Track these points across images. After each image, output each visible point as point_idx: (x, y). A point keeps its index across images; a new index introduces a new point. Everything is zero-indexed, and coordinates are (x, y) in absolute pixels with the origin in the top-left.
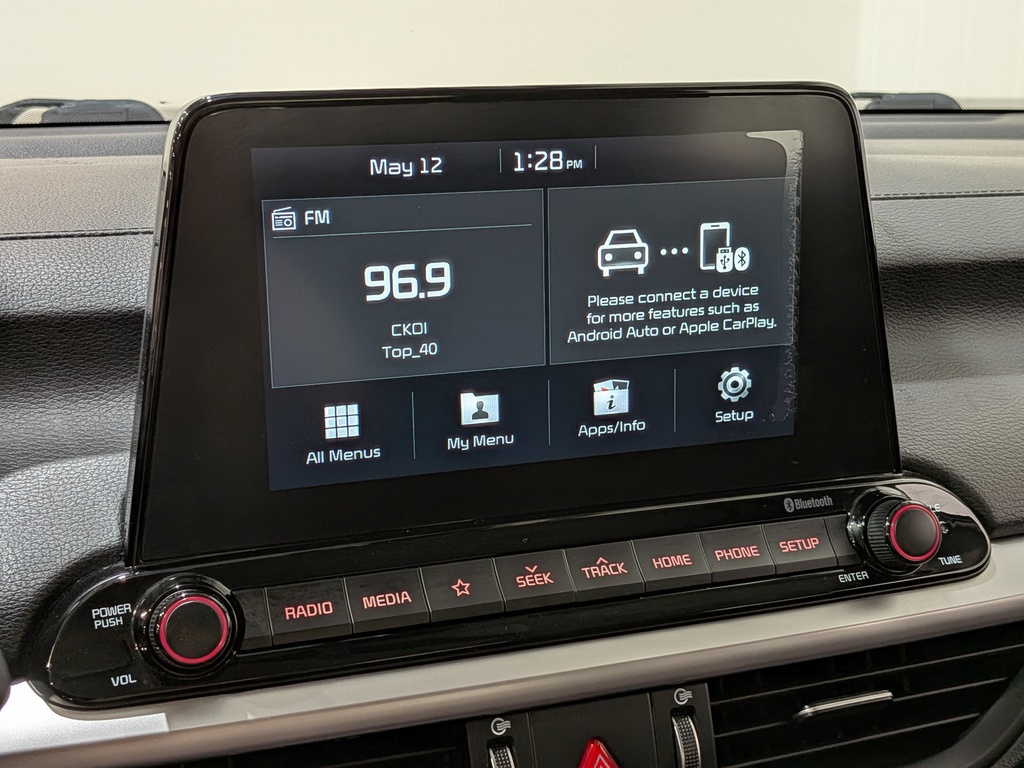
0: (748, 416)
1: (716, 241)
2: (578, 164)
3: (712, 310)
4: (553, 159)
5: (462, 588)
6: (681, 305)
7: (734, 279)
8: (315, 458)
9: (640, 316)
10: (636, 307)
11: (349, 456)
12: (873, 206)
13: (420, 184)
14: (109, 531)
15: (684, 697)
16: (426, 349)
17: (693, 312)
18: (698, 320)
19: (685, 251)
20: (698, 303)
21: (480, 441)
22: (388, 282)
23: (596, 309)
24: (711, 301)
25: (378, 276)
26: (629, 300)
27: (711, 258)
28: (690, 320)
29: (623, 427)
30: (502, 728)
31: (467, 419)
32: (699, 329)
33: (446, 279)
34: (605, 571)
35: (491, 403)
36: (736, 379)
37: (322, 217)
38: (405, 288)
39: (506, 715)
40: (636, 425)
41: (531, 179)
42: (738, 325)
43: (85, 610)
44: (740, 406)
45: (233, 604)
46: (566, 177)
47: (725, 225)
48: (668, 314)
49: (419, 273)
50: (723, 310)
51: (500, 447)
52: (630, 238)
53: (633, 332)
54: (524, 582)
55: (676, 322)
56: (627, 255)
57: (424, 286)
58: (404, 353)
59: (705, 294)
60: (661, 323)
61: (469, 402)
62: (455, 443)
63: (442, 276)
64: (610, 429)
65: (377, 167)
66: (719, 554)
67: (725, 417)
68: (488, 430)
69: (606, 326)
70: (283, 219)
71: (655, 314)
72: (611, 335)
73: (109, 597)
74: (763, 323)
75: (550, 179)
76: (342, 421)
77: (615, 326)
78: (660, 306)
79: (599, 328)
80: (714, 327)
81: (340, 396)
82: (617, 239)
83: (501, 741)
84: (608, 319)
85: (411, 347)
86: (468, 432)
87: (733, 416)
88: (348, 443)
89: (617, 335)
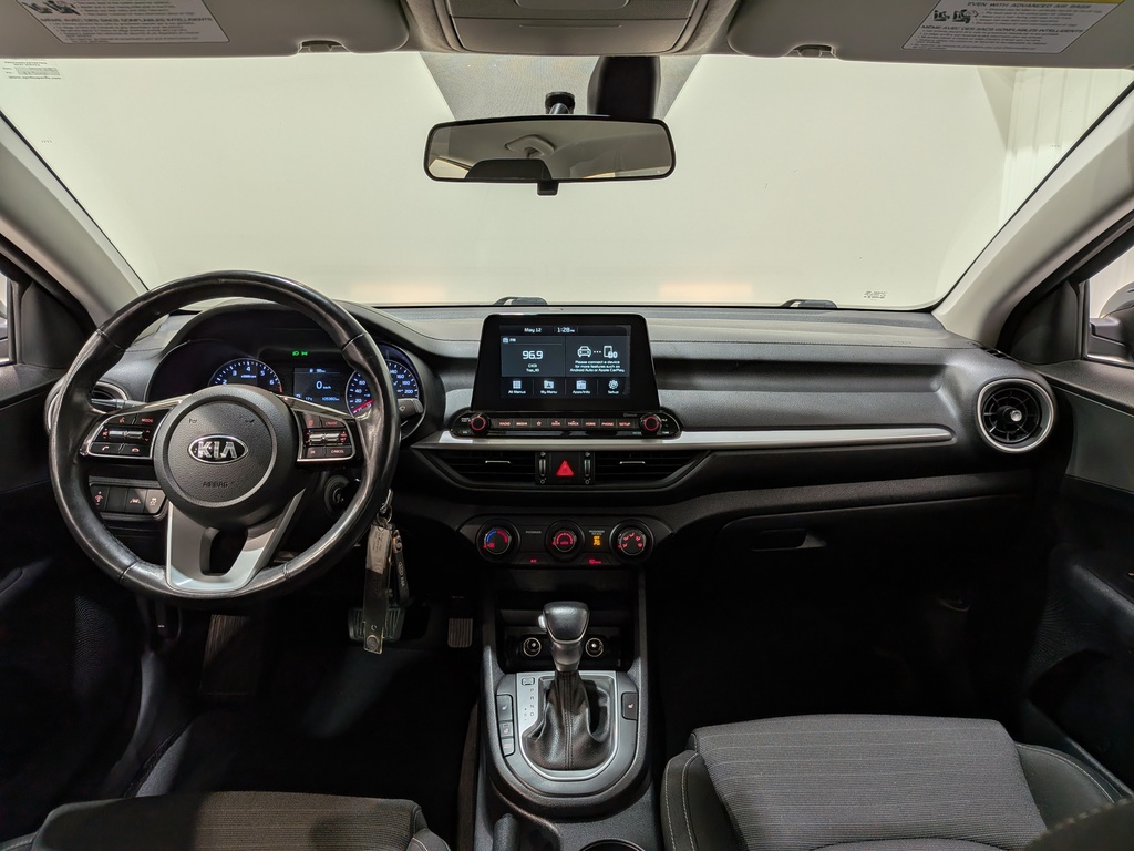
0: (616, 393)
1: (608, 350)
2: (574, 331)
3: (607, 367)
4: (567, 330)
5: (539, 424)
6: (599, 365)
7: (613, 360)
8: (510, 392)
9: (589, 367)
11: (518, 392)
12: (651, 343)
13: (536, 334)
14: (468, 403)
15: (588, 455)
16: (537, 370)
17: (602, 367)
18: (603, 369)
19: (600, 352)
20: (604, 364)
21: (548, 392)
22: (528, 355)
23: (578, 364)
24: (607, 364)
25: (526, 354)
26: (586, 363)
27: (607, 354)
29: (584, 392)
30: (544, 454)
31: (546, 387)
32: (604, 371)
34: (573, 424)
35: (552, 384)
36: (613, 384)
37: (514, 340)
38: (532, 356)
39: (545, 452)
40: (588, 392)
41: (562, 334)
42: (614, 371)
43: (460, 419)
44: (615, 390)
45: (488, 421)
46: (571, 334)
47: (611, 347)
48: (596, 367)
49: (535, 354)
50: (610, 367)
51: (553, 394)
52: (586, 348)
53: (587, 370)
54: (554, 424)
55: (598, 369)
57: (536, 356)
58: (531, 371)
60: (594, 369)
61: (546, 383)
62: (542, 392)
63: (540, 355)
64: (581, 393)
65: (526, 330)
66: (603, 424)
67: (610, 392)
68: (551, 390)
70: (505, 340)
71: (593, 366)
72: (581, 371)
73: (465, 416)
74: (621, 371)
75: (566, 334)
76: (517, 384)
77: (582, 368)
78: (594, 364)
79: (578, 369)
80: (607, 371)
81: (517, 378)
82: (583, 348)
83: (543, 458)
84: (580, 367)
85: (533, 369)
86: (546, 390)
87: (613, 392)
88: (518, 390)
89: (583, 371)
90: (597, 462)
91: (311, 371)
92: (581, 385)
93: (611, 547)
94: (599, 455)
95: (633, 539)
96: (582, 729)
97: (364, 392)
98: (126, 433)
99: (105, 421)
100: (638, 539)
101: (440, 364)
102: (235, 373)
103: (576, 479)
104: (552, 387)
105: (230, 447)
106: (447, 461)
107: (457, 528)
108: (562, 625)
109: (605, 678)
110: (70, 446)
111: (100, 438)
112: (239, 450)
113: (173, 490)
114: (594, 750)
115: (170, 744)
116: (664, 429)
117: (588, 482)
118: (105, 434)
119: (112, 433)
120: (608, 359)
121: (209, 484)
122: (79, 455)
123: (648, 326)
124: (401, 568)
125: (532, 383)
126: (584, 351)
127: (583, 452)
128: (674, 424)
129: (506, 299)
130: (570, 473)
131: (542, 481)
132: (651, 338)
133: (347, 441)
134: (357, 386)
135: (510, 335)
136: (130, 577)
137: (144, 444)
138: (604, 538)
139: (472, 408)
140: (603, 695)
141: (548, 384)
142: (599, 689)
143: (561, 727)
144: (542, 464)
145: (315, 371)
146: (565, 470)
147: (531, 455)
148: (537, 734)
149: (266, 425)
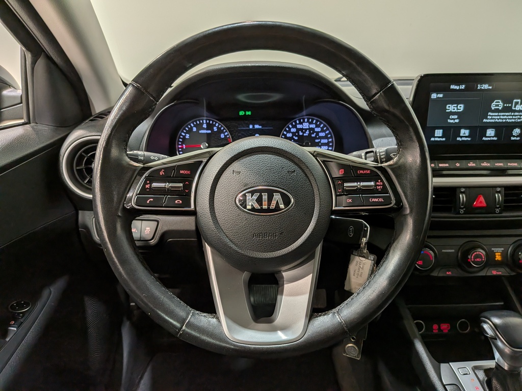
0: (518, 138)
1: (517, 103)
2: (491, 88)
3: (514, 117)
4: (486, 86)
5: (458, 164)
6: (507, 116)
7: (519, 111)
8: (433, 139)
9: (499, 117)
10: (498, 116)
11: (439, 139)
13: (460, 90)
15: (499, 189)
16: (457, 121)
17: (510, 117)
18: (510, 119)
19: (510, 105)
20: (511, 115)
21: (464, 139)
22: (451, 108)
23: (490, 115)
24: (514, 115)
25: (449, 107)
26: (497, 114)
27: (515, 107)
28: (509, 119)
29: (492, 139)
30: (463, 190)
31: (461, 135)
32: (511, 121)
34: (485, 165)
35: (467, 132)
36: (517, 131)
37: (441, 96)
38: (454, 109)
39: (464, 187)
40: (495, 139)
41: (481, 90)
42: (519, 120)
44: (517, 137)
46: (488, 90)
47: (519, 101)
48: (504, 117)
50: (516, 117)
51: (467, 140)
52: (499, 102)
53: (497, 120)
54: (470, 165)
55: (506, 119)
56: (498, 105)
57: (457, 109)
58: (452, 121)
59: (513, 114)
60: (503, 119)
62: (459, 139)
63: (461, 107)
64: (489, 139)
65: (453, 87)
66: (509, 164)
67: (513, 138)
68: (466, 137)
69: (491, 119)
70: (434, 96)
75: (485, 90)
76: (439, 132)
77: (493, 119)
78: (503, 116)
79: (490, 119)
80: (514, 120)
81: (439, 128)
82: (497, 102)
83: (462, 193)
84: (492, 118)
85: (453, 120)
86: (462, 137)
87: (515, 138)
88: (439, 137)
89: (493, 121)
90: (506, 195)
91: (251, 127)
92: (490, 132)
93: (510, 262)
94: (508, 188)
98: (167, 185)
99: (146, 174)
102: (195, 129)
103: (489, 209)
104: (467, 135)
105: (277, 197)
111: (143, 191)
117: (497, 211)
118: (147, 186)
119: (155, 185)
120: (515, 111)
121: (259, 235)
122: (124, 208)
125: (451, 131)
126: (497, 104)
127: (495, 187)
130: (484, 204)
131: (462, 211)
133: (384, 190)
135: (437, 91)
136: (189, 331)
137: (185, 195)
138: (504, 254)
141: (464, 132)
144: (463, 197)
145: (254, 127)
146: (481, 201)
149: (306, 175)
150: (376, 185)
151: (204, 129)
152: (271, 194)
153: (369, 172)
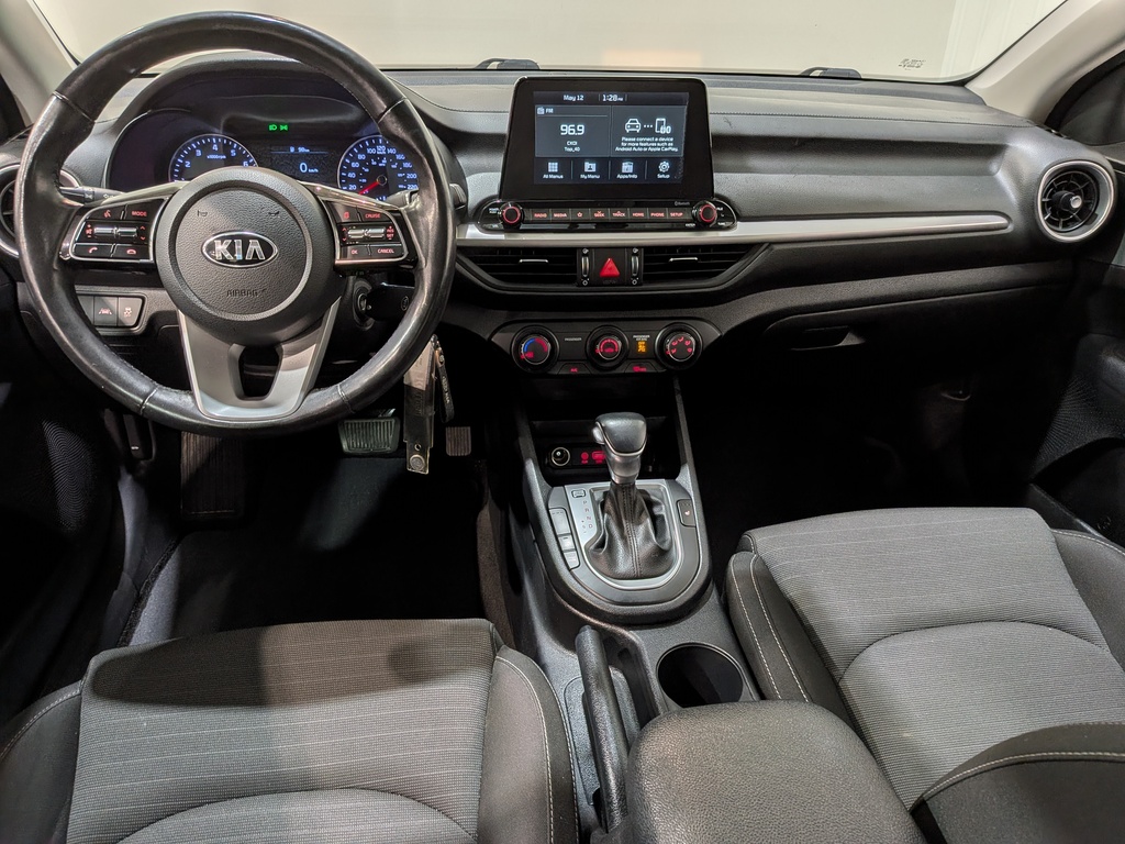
0: (668, 176)
1: (661, 124)
2: (621, 99)
3: (658, 144)
4: (614, 98)
5: (580, 215)
6: (649, 142)
7: (665, 135)
8: (546, 176)
9: (637, 144)
10: (636, 142)
11: (555, 177)
12: (711, 117)
13: (577, 103)
14: (495, 191)
15: (636, 251)
16: (577, 149)
17: (653, 144)
18: (654, 147)
19: (651, 126)
20: (654, 142)
21: (590, 176)
22: (567, 129)
23: (624, 142)
24: (658, 142)
25: (564, 128)
26: (634, 139)
27: (659, 129)
28: (652, 147)
29: (630, 176)
30: (586, 251)
31: (586, 170)
32: (654, 150)
33: (583, 130)
34: (619, 215)
35: (593, 166)
36: (664, 166)
37: (551, 111)
38: (572, 132)
39: (587, 248)
40: (635, 176)
41: (608, 103)
42: (666, 149)
43: (487, 209)
44: (665, 173)
45: (522, 212)
46: (618, 103)
47: (664, 119)
48: (645, 145)
49: (576, 128)
50: (662, 144)
51: (594, 179)
52: (635, 122)
53: (635, 149)
54: (596, 215)
55: (648, 147)
56: (634, 127)
57: (577, 131)
58: (570, 150)
59: (656, 139)
60: (643, 147)
61: (587, 165)
62: (582, 176)
63: (581, 128)
64: (626, 177)
65: (566, 97)
66: (652, 214)
67: (660, 176)
68: (593, 173)
69: (627, 147)
70: (540, 111)
71: (642, 144)
72: (628, 149)
73: (493, 206)
74: (673, 149)
75: (613, 103)
76: (553, 167)
77: (630, 147)
78: (643, 142)
79: (625, 147)
80: (659, 149)
81: (553, 160)
82: (632, 122)
83: (585, 255)
84: (628, 145)
85: (572, 148)
86: (587, 174)
87: (663, 176)
88: (554, 173)
89: (630, 149)
90: (646, 259)
91: (292, 150)
92: (627, 167)
93: (658, 354)
94: (649, 252)
95: (684, 344)
96: (647, 538)
97: (358, 177)
98: (116, 230)
99: (86, 216)
100: (687, 343)
101: (457, 141)
102: (199, 153)
103: (623, 280)
104: (594, 170)
105: (254, 246)
106: (475, 261)
107: (487, 337)
108: (622, 438)
109: (656, 486)
110: (47, 248)
111: (83, 237)
112: (267, 249)
113: (189, 302)
114: (659, 558)
115: (161, 568)
116: (720, 219)
117: (634, 282)
118: (88, 232)
119: (98, 230)
120: (659, 135)
121: (234, 293)
122: (60, 260)
123: (709, 97)
124: (444, 381)
125: (572, 164)
126: (633, 124)
127: (630, 248)
128: (731, 213)
129: (490, 61)
130: (615, 271)
131: (585, 283)
132: (710, 111)
133: (396, 238)
134: (350, 169)
135: (545, 103)
137: (141, 243)
138: (649, 343)
139: (500, 195)
140: (658, 504)
141: (590, 166)
142: (653, 498)
143: (623, 537)
144: (585, 262)
145: (296, 150)
146: (611, 267)
147: (571, 253)
148: (601, 545)
149: (294, 218)
150: (386, 233)
151: (214, 152)
152: (246, 241)
153: (378, 216)
